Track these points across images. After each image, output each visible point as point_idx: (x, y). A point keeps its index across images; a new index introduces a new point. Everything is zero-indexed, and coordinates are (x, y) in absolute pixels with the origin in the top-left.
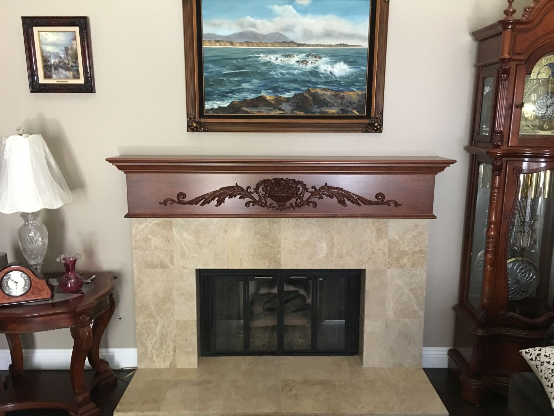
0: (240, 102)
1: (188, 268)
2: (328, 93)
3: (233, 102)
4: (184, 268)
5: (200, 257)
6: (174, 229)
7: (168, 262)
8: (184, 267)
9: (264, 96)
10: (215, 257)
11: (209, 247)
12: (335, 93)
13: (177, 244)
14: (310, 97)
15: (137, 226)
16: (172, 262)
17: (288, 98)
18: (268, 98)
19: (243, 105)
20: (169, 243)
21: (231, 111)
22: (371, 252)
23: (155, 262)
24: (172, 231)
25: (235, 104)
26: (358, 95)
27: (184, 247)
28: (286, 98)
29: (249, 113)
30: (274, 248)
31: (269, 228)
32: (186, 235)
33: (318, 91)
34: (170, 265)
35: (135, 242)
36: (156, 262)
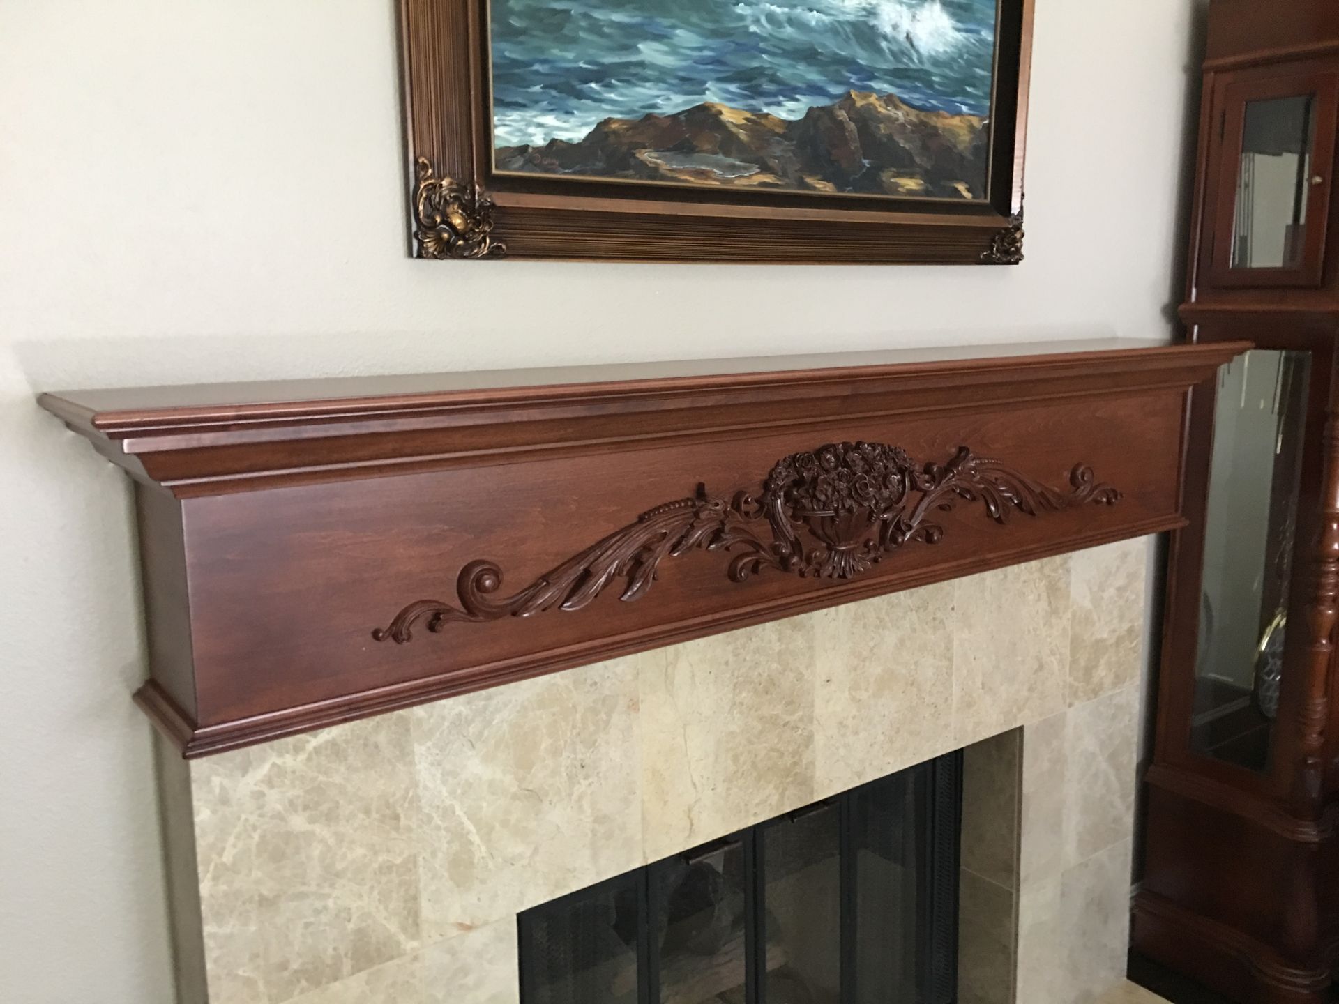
0: (634, 126)
1: (486, 923)
2: (900, 114)
3: (607, 122)
4: (469, 928)
5: (536, 851)
6: (419, 749)
7: (393, 927)
8: (468, 922)
9: (713, 106)
10: (594, 832)
11: (570, 795)
12: (917, 116)
13: (437, 820)
14: (852, 125)
15: (222, 788)
16: (410, 920)
17: (790, 122)
18: (728, 116)
19: (638, 139)
20: (397, 829)
21: (600, 165)
22: (1036, 666)
23: (330, 951)
24: (412, 763)
25: (615, 132)
26: (972, 128)
27: (469, 825)
28: (784, 121)
29: (663, 178)
30: (795, 728)
31: (780, 653)
32: (475, 767)
33: (871, 104)
34: (402, 937)
35: (215, 879)
36: (335, 949)
